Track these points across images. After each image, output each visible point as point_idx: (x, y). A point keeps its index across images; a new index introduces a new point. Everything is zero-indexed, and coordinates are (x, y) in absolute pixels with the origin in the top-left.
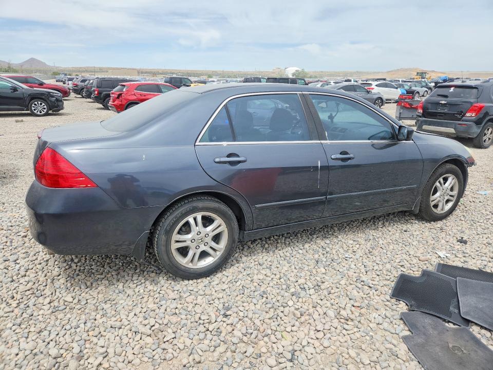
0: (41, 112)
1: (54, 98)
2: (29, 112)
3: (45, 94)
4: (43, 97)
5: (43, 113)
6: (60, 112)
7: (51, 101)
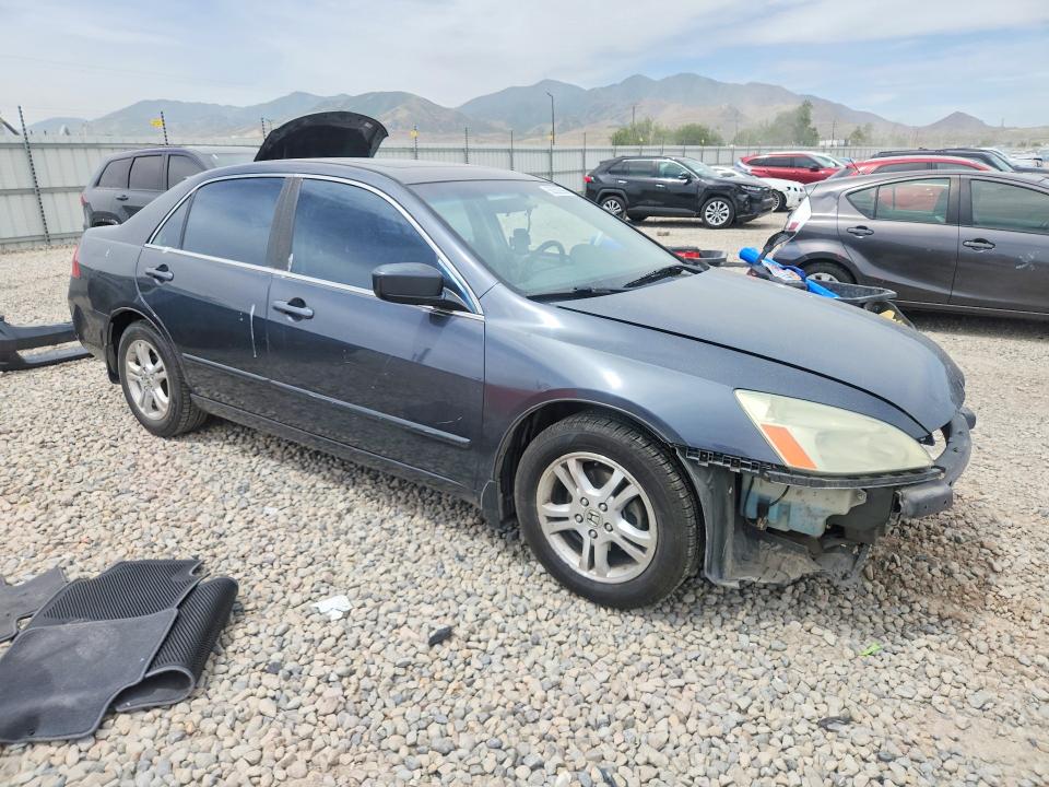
0: (717, 221)
1: (745, 196)
2: (700, 220)
3: (731, 188)
4: (728, 193)
5: (721, 222)
6: (753, 222)
7: (738, 201)
